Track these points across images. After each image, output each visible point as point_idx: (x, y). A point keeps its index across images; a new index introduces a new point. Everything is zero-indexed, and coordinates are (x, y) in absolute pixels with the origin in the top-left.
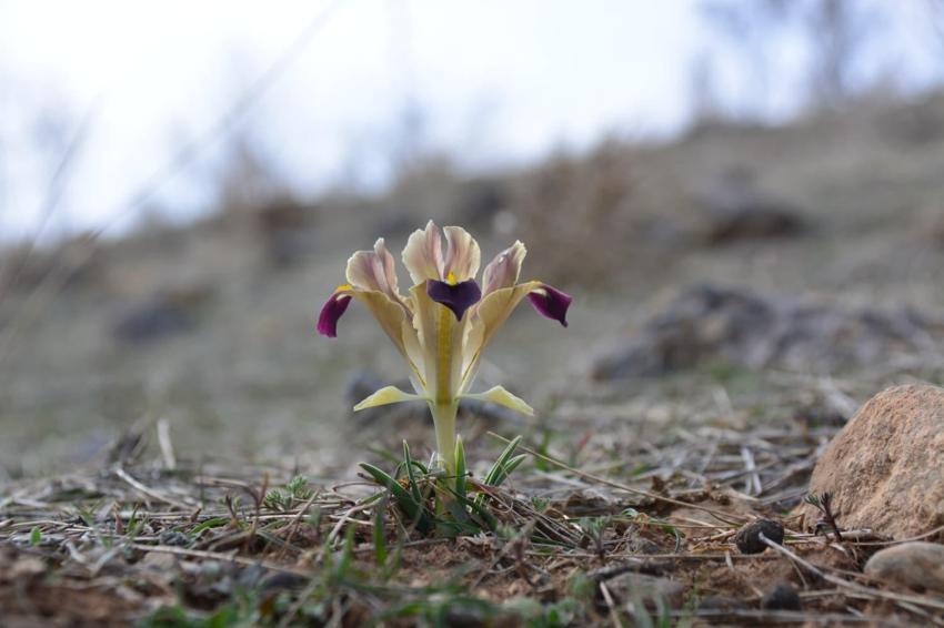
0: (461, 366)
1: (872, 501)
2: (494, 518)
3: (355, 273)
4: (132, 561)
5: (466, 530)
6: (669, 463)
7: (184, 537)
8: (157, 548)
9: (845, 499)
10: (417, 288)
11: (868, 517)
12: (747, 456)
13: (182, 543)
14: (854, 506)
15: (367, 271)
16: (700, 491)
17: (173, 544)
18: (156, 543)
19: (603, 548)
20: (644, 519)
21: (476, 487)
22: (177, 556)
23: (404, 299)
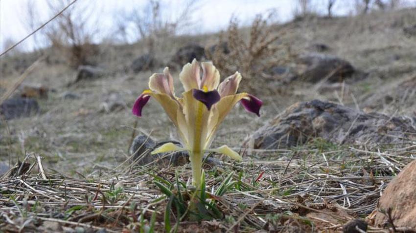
0: (207, 134)
1: (411, 213)
2: (220, 212)
3: (153, 84)
4: (38, 225)
5: (205, 218)
6: (303, 189)
7: (63, 214)
8: (50, 219)
9: (398, 211)
10: (186, 93)
11: (410, 221)
12: (343, 188)
13: (61, 217)
14: (402, 215)
15: (159, 83)
16: (322, 204)
17: (57, 218)
18: (48, 217)
19: (277, 230)
20: (296, 216)
21: (211, 197)
22: (60, 224)
23: (178, 99)
